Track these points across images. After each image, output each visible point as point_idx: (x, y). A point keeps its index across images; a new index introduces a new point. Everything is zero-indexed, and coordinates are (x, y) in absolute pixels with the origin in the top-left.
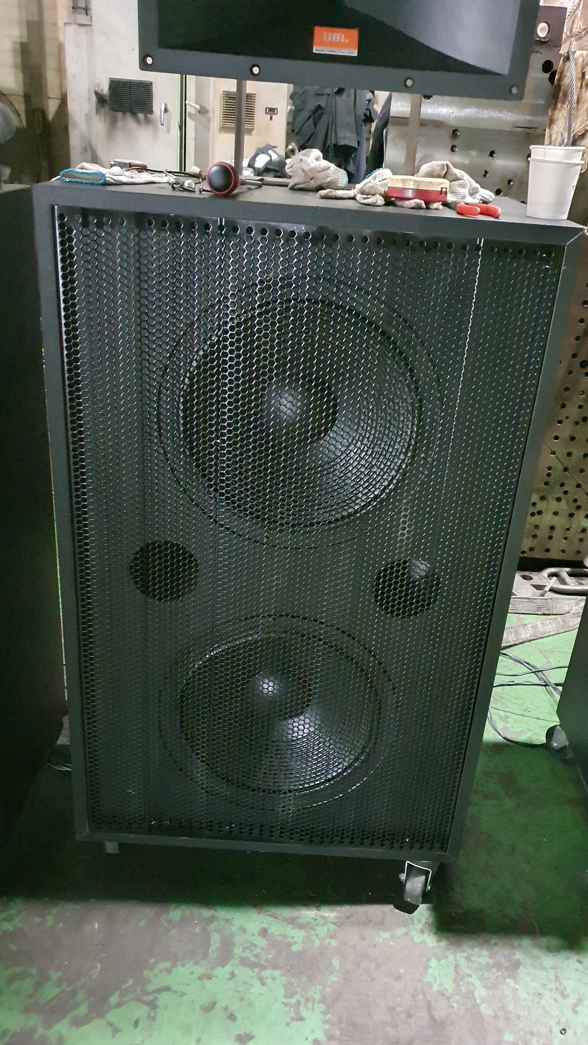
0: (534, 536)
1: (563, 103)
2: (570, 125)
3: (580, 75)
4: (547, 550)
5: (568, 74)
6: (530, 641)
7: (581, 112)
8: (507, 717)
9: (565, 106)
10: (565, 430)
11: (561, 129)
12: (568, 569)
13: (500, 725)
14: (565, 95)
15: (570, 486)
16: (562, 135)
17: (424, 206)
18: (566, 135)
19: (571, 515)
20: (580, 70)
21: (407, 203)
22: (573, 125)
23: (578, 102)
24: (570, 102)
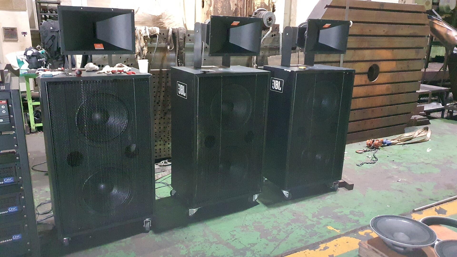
0: (156, 153)
1: (137, 39)
2: (140, 45)
3: (139, 33)
4: (160, 156)
5: (136, 33)
6: (161, 178)
7: (142, 41)
8: (160, 194)
9: (137, 40)
10: (157, 121)
11: (138, 46)
12: (167, 160)
13: (158, 196)
14: (137, 37)
15: (162, 136)
16: (138, 47)
17: (120, 73)
18: (139, 47)
19: (164, 144)
20: (139, 32)
21: (116, 73)
22: (141, 44)
23: (140, 39)
24: (139, 39)
